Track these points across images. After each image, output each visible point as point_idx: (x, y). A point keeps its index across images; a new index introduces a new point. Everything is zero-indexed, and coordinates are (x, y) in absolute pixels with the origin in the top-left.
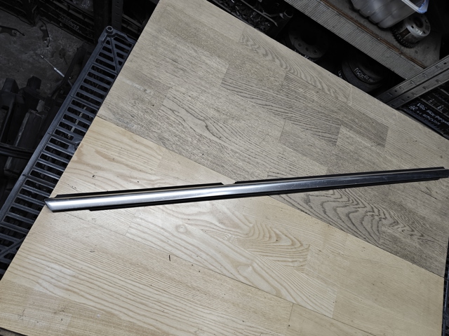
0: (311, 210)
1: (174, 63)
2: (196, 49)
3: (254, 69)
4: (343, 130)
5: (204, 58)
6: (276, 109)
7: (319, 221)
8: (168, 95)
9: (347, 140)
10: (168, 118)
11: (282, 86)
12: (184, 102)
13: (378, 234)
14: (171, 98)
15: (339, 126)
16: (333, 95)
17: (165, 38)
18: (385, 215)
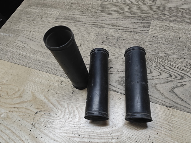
1: (29, 18)
2: (43, 9)
3: (78, 7)
5: (47, 11)
6: (93, 24)
8: (22, 34)
9: (160, 29)
10: (18, 46)
11: (98, 10)
12: (30, 36)
14: (23, 35)
15: (150, 21)
16: (141, 4)
17: (27, 9)
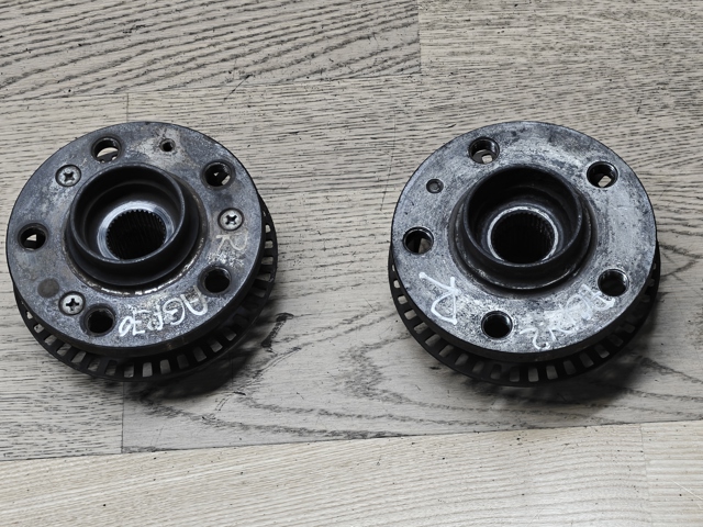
0: (398, 410)
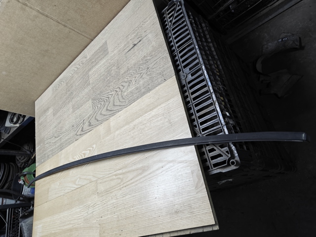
2: (45, 114)
3: (58, 97)
4: (90, 73)
6: (68, 101)
7: (97, 127)
8: (45, 140)
9: (93, 75)
10: (47, 148)
12: (48, 137)
13: (124, 100)
15: (88, 74)
16: (81, 65)
17: (39, 122)
18: (122, 86)
